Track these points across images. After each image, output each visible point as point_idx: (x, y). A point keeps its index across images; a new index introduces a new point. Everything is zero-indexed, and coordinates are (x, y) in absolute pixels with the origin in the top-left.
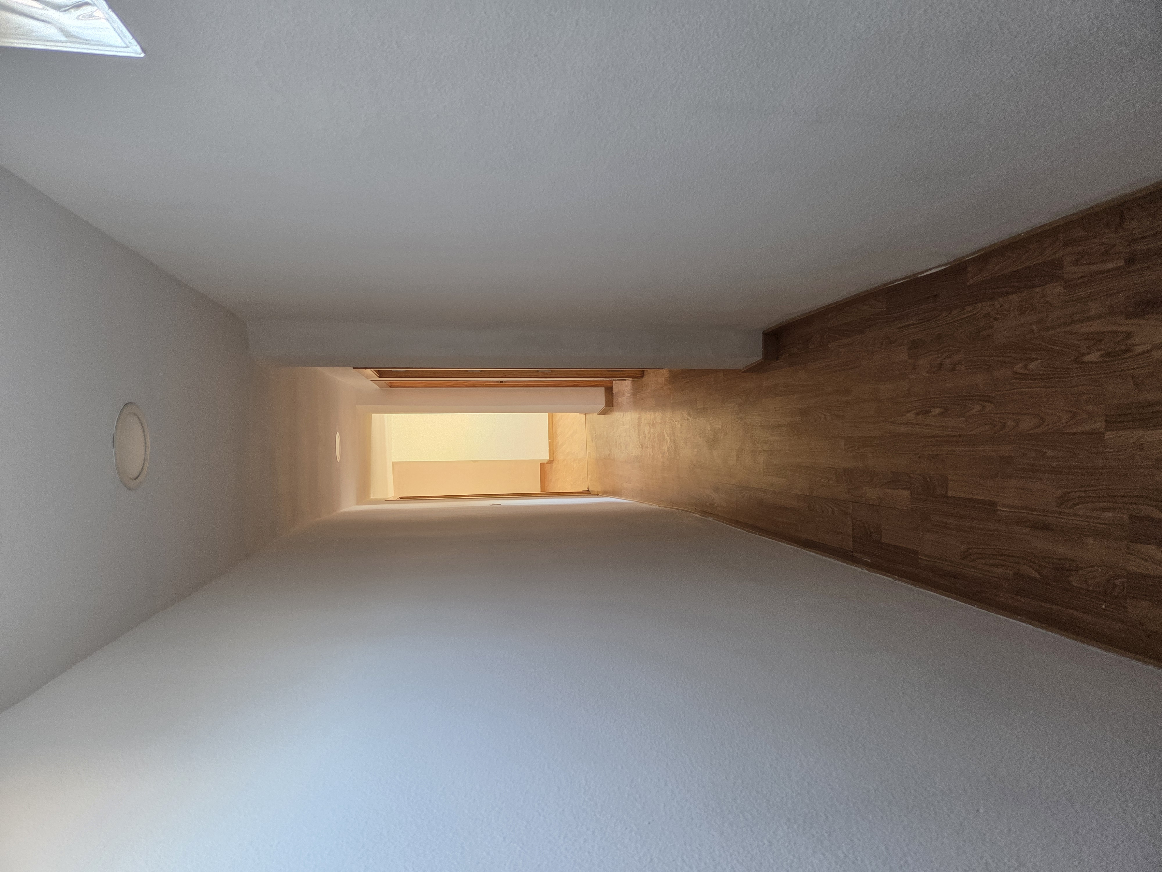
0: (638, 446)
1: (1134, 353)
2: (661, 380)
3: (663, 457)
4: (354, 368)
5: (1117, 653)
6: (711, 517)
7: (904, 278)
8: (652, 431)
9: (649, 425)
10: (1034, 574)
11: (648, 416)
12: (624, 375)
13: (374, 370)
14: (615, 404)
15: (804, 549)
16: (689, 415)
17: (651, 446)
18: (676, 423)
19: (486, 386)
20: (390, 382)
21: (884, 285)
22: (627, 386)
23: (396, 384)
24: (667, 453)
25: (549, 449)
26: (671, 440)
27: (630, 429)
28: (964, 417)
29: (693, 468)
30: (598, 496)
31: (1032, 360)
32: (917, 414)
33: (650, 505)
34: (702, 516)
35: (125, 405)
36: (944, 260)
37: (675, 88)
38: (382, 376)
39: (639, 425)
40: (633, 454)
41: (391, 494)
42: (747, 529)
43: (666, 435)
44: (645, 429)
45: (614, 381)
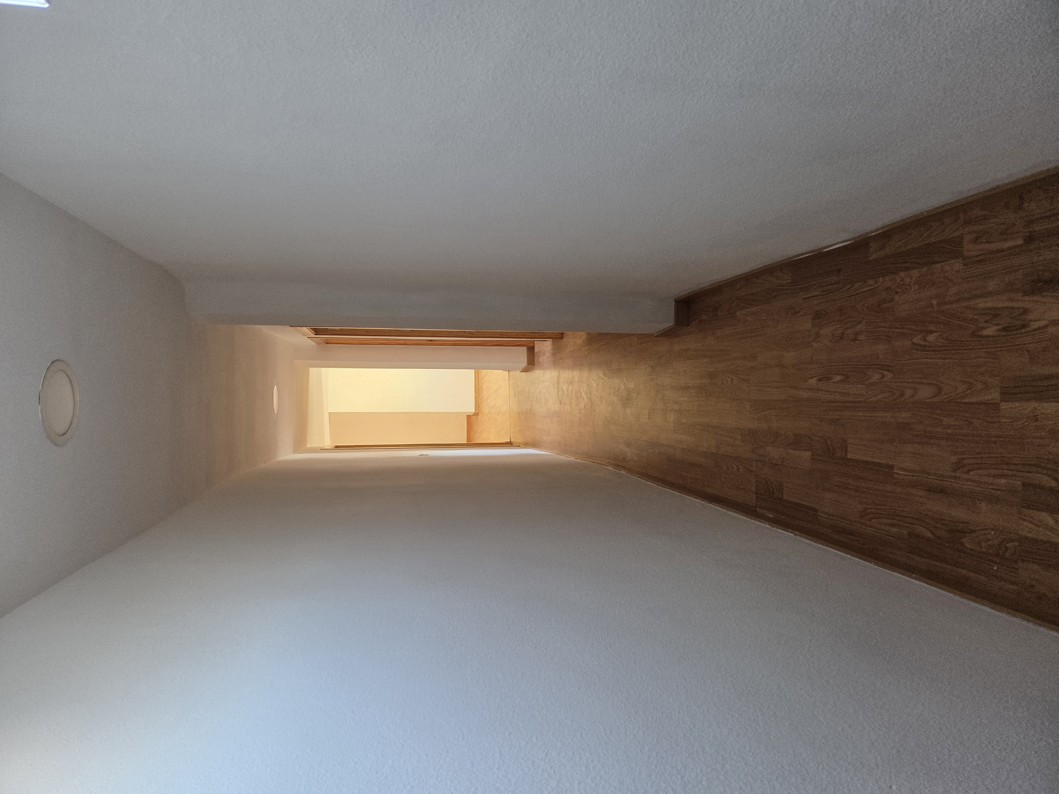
0: (557, 402)
1: (1029, 329)
2: (579, 341)
3: (579, 413)
4: (290, 326)
5: (1009, 613)
6: (624, 470)
7: (810, 252)
8: (570, 389)
9: (568, 383)
10: (928, 534)
11: (567, 375)
12: (546, 336)
13: (310, 328)
14: (536, 363)
15: (711, 504)
16: (604, 374)
17: (569, 402)
18: (593, 382)
19: (416, 344)
20: (326, 339)
21: (790, 258)
22: (547, 347)
23: (330, 341)
24: (584, 410)
25: (475, 403)
26: (587, 397)
27: (550, 386)
28: (864, 384)
29: (607, 424)
30: (519, 447)
31: (931, 332)
32: (820, 380)
33: (567, 457)
34: (616, 469)
35: (52, 362)
36: (847, 236)
37: (600, 57)
38: (318, 334)
39: (558, 383)
40: (552, 410)
41: (328, 443)
42: (656, 483)
43: (583, 392)
44: (564, 387)
45: (535, 342)
